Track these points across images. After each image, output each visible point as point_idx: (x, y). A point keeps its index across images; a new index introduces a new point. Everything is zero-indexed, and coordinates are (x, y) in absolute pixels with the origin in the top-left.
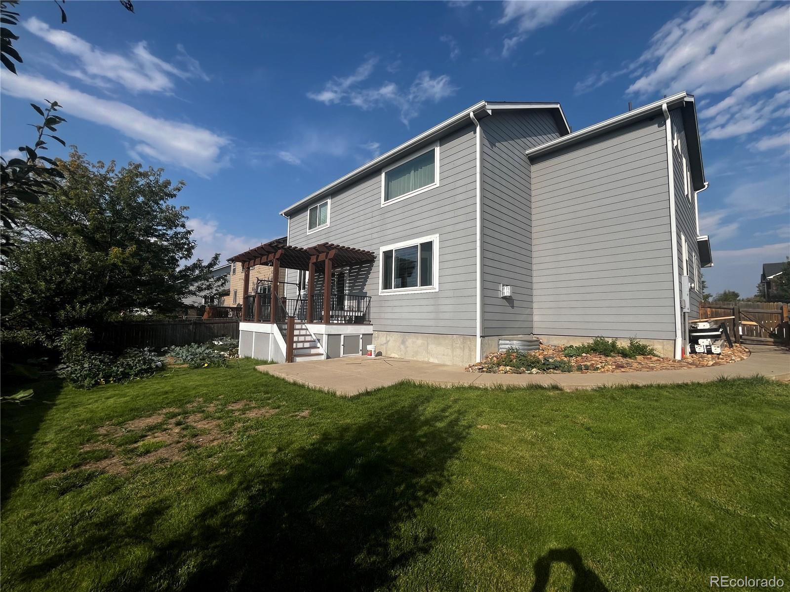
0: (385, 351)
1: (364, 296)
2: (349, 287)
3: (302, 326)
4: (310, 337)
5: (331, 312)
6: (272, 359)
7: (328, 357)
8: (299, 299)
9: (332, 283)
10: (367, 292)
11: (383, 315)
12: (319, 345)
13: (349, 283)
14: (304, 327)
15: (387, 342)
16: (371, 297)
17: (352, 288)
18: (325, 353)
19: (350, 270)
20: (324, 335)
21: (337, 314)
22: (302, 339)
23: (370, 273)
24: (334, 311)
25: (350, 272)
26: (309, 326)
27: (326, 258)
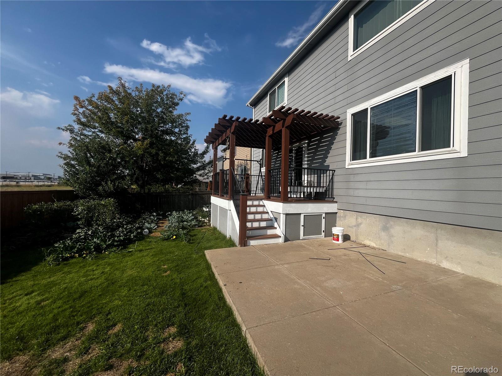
0: (354, 235)
1: (325, 169)
2: (308, 161)
3: (259, 203)
4: (267, 215)
5: (289, 188)
6: (230, 236)
7: (286, 240)
8: (260, 175)
9: (290, 159)
10: (329, 165)
11: (351, 192)
12: (276, 225)
13: (308, 157)
14: (261, 203)
15: (358, 225)
16: (335, 171)
17: (311, 161)
18: (282, 236)
19: (308, 144)
20: (282, 215)
21: (296, 190)
22: (258, 217)
23: (334, 143)
24: (292, 188)
25: (309, 146)
26: (266, 203)
27: (283, 127)
